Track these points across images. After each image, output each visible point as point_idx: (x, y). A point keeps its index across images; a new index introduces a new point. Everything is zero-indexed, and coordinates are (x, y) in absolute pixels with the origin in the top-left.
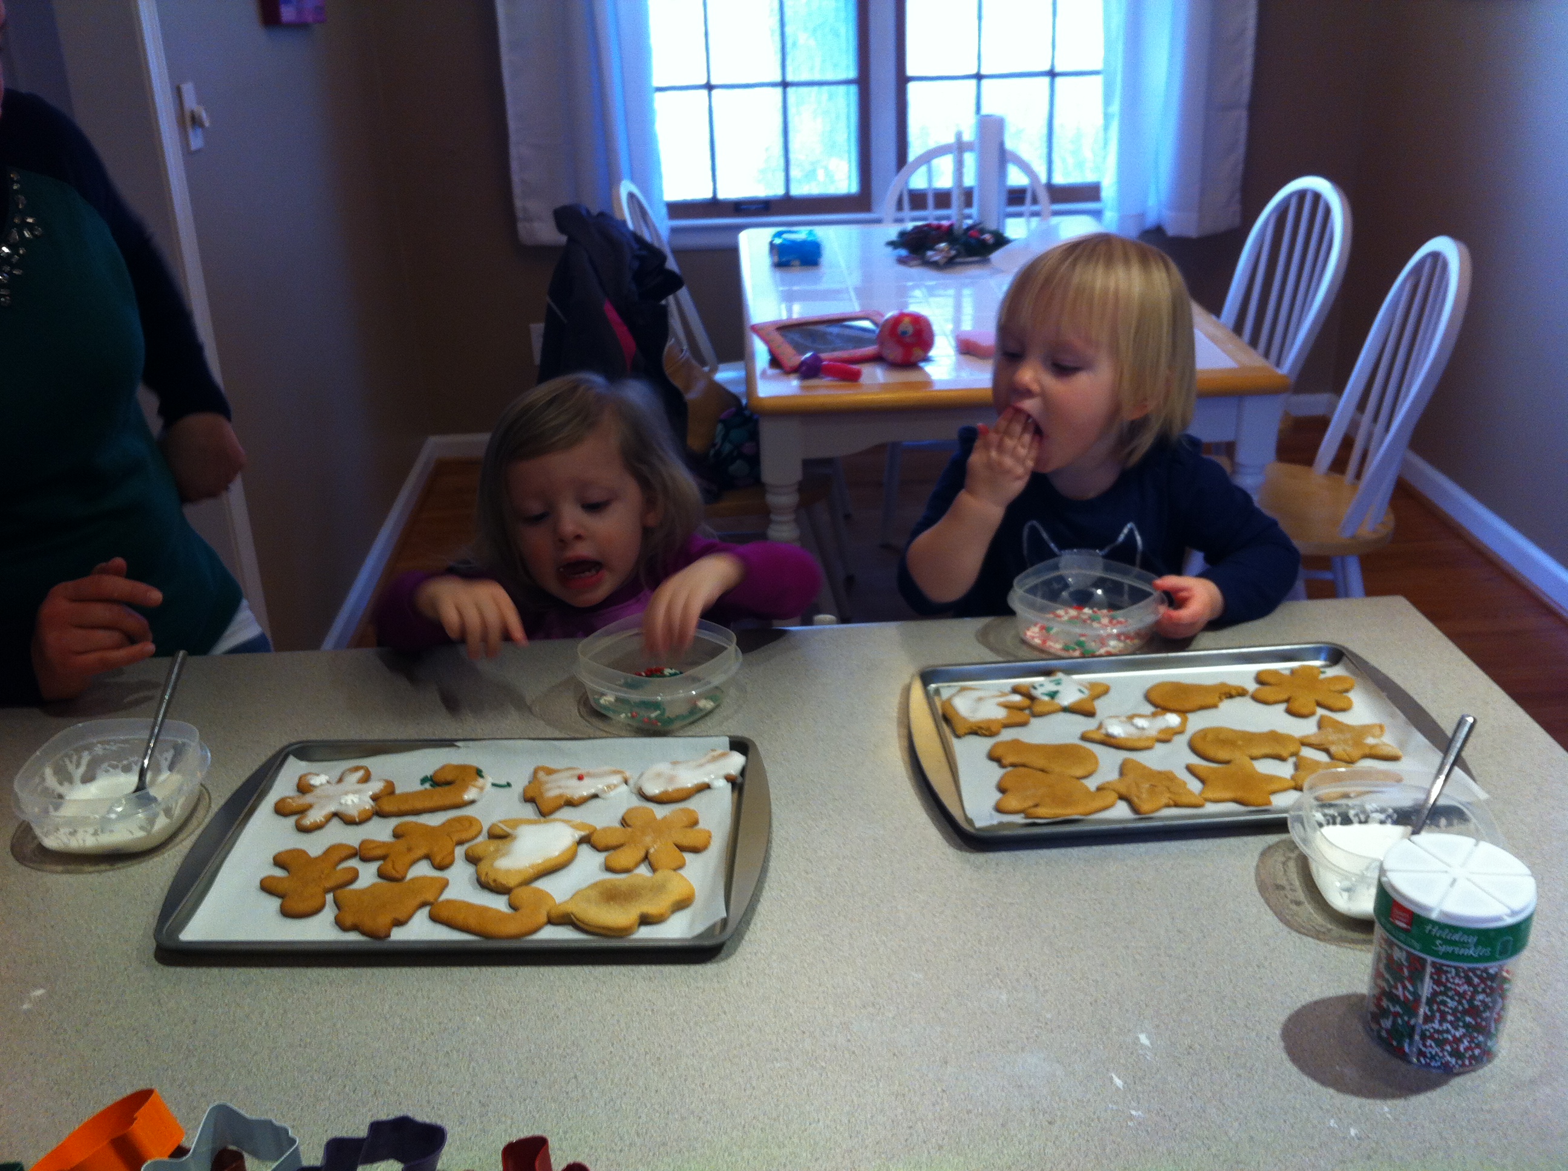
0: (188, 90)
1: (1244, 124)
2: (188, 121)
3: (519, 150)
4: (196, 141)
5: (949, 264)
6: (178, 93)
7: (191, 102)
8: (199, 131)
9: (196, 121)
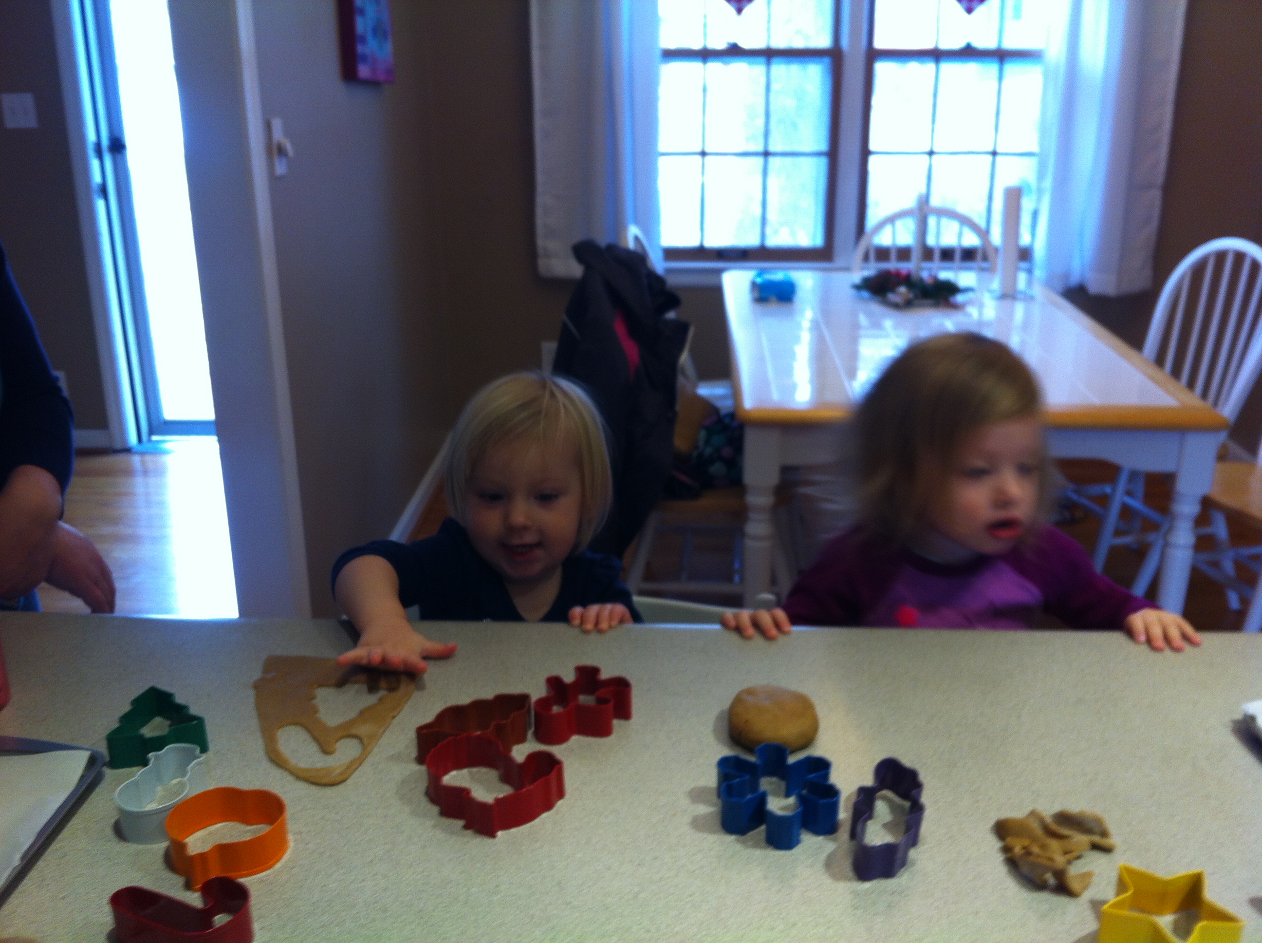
0: (277, 125)
1: (1158, 203)
2: (274, 151)
3: (544, 199)
4: (281, 168)
5: (908, 305)
6: (268, 126)
7: (278, 135)
8: (284, 160)
9: (281, 151)
